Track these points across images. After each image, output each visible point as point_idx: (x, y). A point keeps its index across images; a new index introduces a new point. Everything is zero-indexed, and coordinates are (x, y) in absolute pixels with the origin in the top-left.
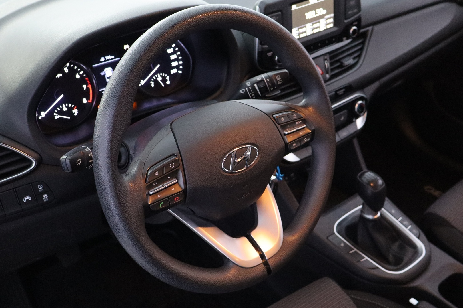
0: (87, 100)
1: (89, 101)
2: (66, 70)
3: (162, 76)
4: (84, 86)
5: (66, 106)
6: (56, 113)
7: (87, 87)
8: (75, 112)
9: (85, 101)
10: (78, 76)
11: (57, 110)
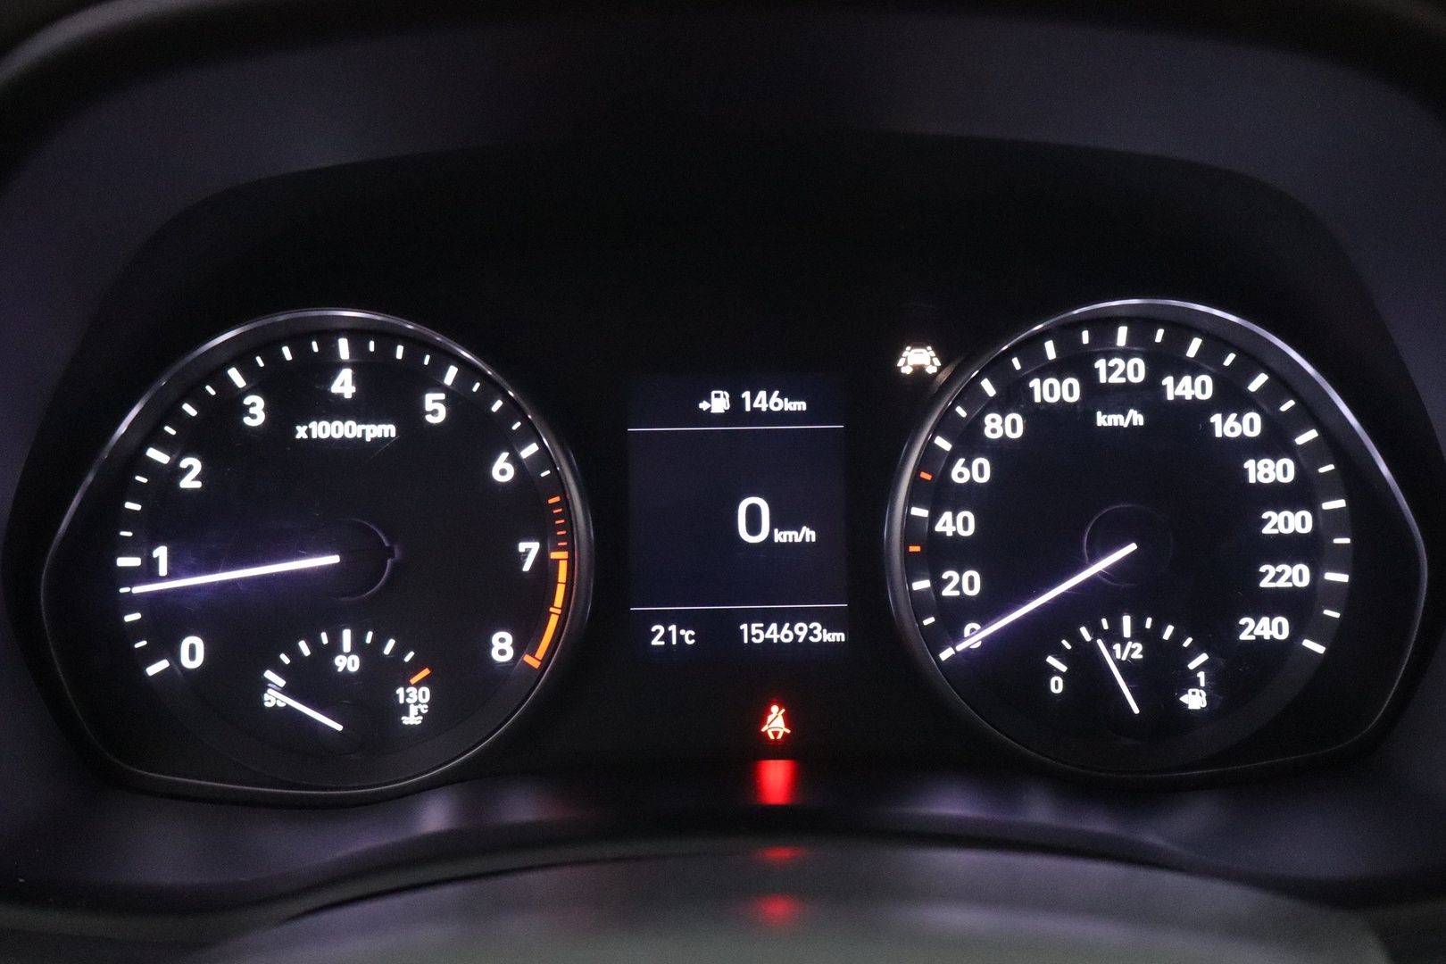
0: (519, 648)
1: (527, 658)
2: (435, 408)
3: (1148, 638)
4: (530, 549)
5: (358, 647)
6: (280, 669)
7: (542, 556)
8: (416, 701)
9: (502, 646)
10: (502, 470)
11: (295, 653)
